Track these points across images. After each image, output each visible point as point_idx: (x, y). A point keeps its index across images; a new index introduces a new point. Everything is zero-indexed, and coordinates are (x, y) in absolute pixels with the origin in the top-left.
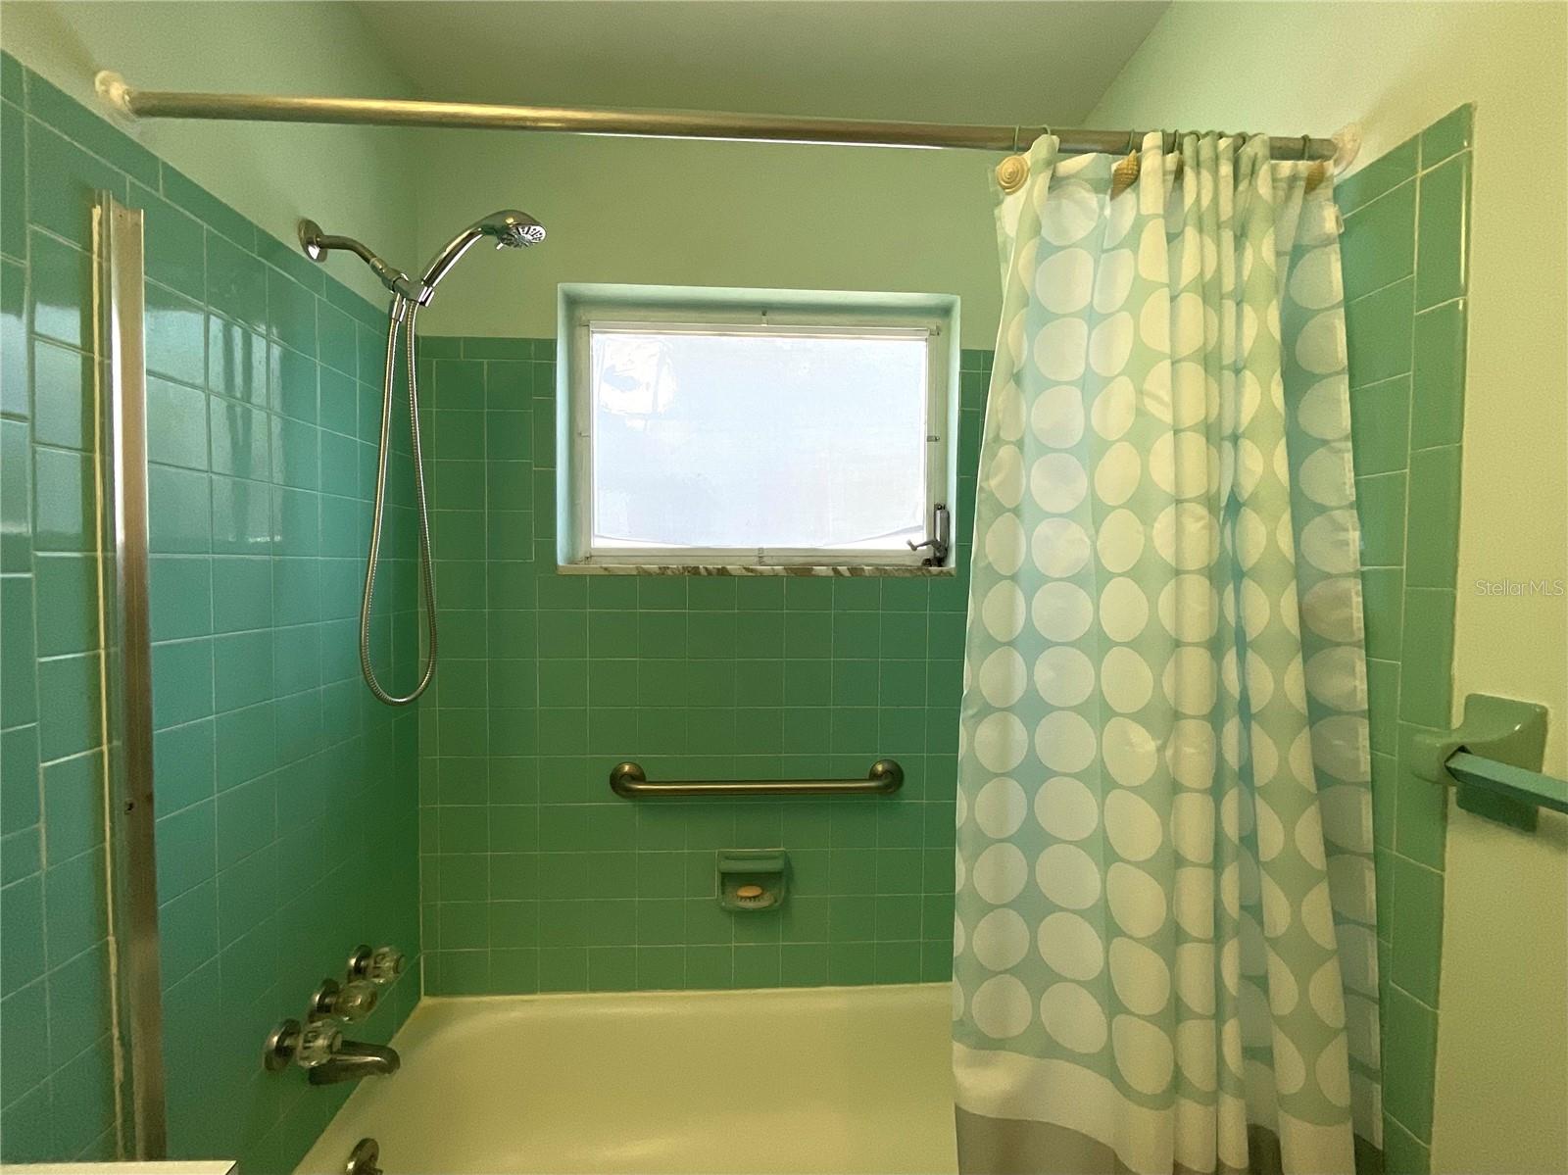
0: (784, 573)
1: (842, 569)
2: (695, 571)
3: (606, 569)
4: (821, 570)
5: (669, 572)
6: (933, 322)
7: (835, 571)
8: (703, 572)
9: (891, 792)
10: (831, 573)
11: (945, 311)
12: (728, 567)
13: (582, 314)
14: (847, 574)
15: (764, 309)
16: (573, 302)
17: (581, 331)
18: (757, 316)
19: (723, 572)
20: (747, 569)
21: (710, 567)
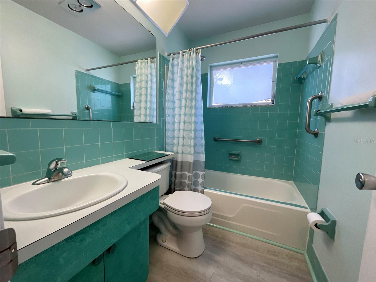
0: (242, 107)
1: (253, 105)
2: (227, 107)
3: (214, 107)
4: (248, 106)
5: (223, 107)
6: (274, 59)
7: (251, 106)
8: (229, 107)
9: (260, 144)
10: (250, 106)
11: (277, 57)
12: (233, 106)
13: (212, 68)
14: (253, 106)
15: (241, 63)
16: (211, 67)
17: (212, 71)
18: (240, 64)
19: (232, 107)
20: (236, 106)
21: (230, 106)
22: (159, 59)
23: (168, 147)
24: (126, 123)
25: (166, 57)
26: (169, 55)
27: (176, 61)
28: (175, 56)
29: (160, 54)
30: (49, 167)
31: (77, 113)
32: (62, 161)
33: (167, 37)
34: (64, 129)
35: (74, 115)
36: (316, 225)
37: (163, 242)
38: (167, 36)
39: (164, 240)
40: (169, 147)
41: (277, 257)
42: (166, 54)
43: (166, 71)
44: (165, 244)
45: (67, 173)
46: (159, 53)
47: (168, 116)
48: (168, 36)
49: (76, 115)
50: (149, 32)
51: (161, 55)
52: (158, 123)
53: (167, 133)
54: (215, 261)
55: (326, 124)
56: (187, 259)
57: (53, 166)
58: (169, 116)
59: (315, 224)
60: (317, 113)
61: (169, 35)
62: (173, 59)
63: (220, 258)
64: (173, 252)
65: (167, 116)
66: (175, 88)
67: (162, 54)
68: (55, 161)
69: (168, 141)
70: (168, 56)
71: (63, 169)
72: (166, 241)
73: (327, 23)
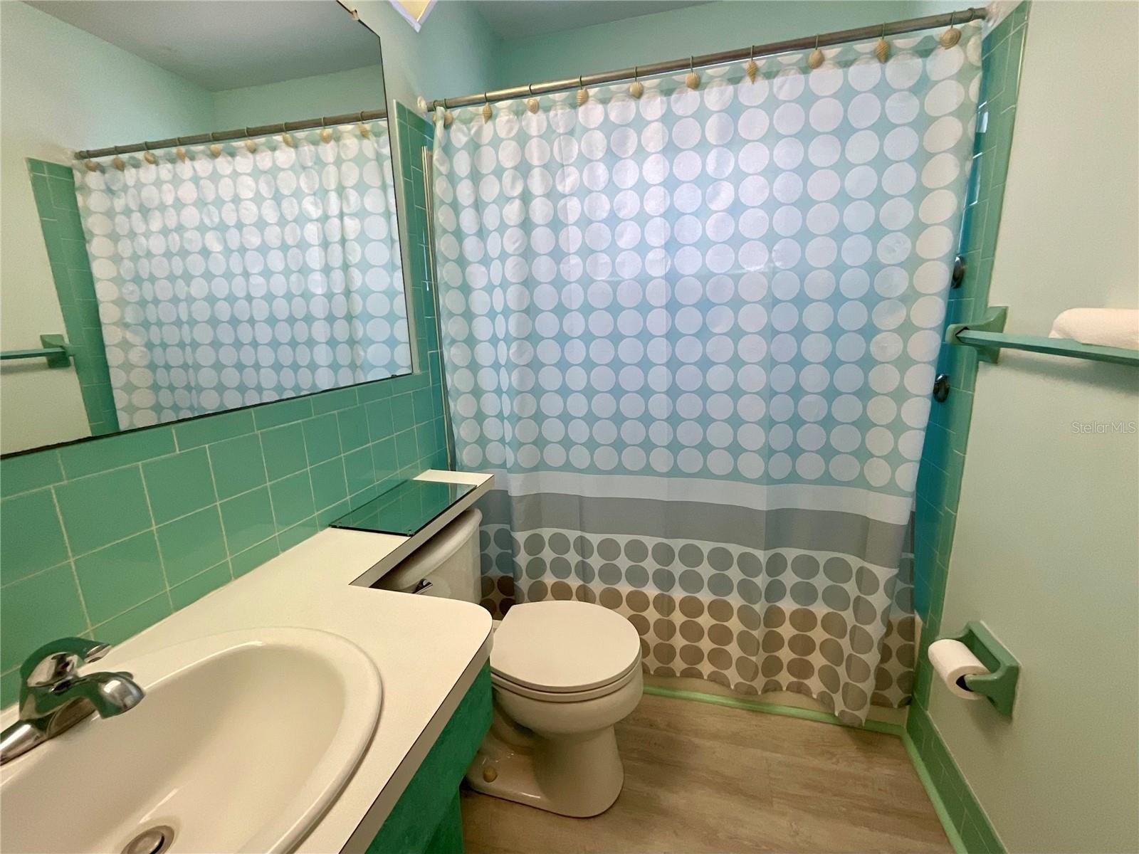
22: (401, 125)
23: (464, 455)
24: (309, 400)
25: (424, 117)
26: (432, 109)
27: (460, 130)
28: (456, 112)
29: (398, 105)
30: (27, 679)
31: (67, 340)
32: (88, 656)
33: (418, 31)
34: (57, 489)
35: (57, 346)
36: (961, 682)
37: (488, 782)
38: (417, 28)
39: (490, 774)
40: (464, 453)
41: (834, 760)
42: (422, 105)
43: (426, 174)
44: (497, 786)
45: (118, 699)
46: (394, 101)
47: (449, 344)
48: (423, 26)
49: (61, 347)
50: (351, 13)
51: (405, 109)
52: (417, 371)
53: (452, 404)
54: (664, 813)
55: (977, 367)
56: (574, 822)
57: (43, 673)
58: (453, 342)
59: (958, 677)
60: (959, 335)
61: (424, 23)
62: (447, 126)
63: (676, 799)
64: (525, 808)
65: (446, 342)
66: (466, 238)
67: (406, 106)
68: (52, 656)
69: (459, 432)
70: (429, 111)
71: (99, 684)
72: (496, 777)
73: (988, 21)
